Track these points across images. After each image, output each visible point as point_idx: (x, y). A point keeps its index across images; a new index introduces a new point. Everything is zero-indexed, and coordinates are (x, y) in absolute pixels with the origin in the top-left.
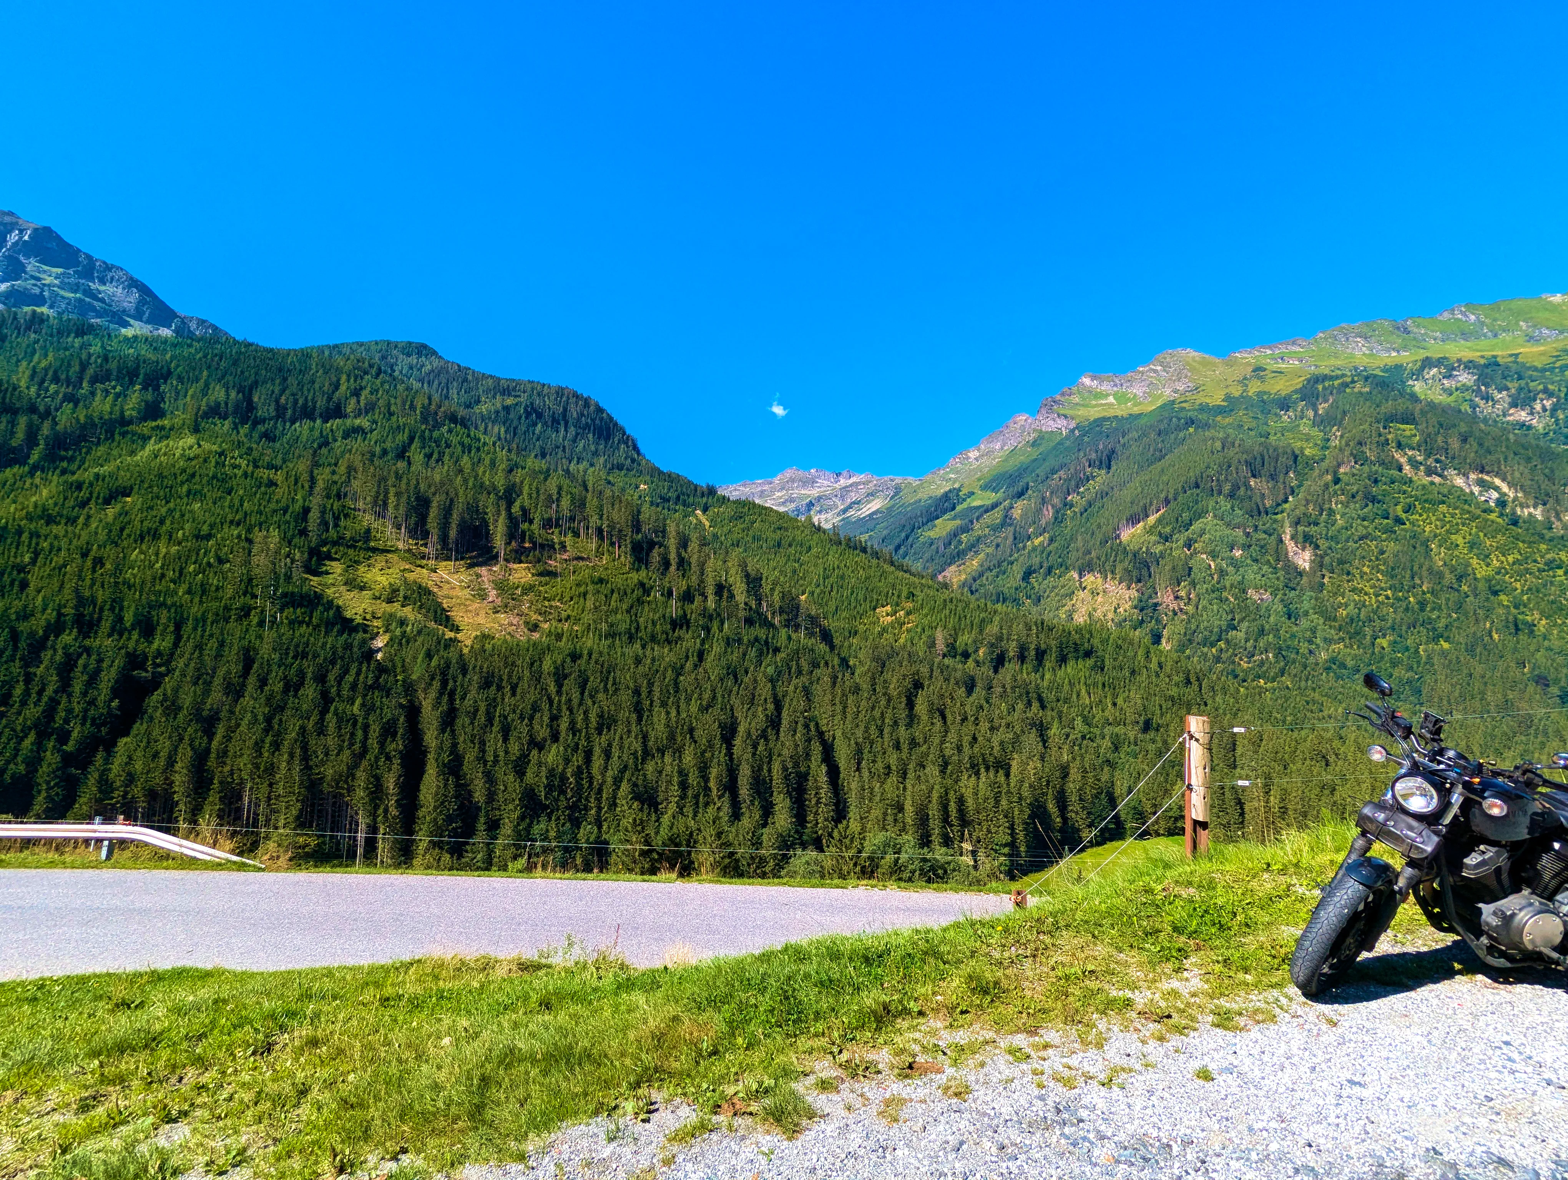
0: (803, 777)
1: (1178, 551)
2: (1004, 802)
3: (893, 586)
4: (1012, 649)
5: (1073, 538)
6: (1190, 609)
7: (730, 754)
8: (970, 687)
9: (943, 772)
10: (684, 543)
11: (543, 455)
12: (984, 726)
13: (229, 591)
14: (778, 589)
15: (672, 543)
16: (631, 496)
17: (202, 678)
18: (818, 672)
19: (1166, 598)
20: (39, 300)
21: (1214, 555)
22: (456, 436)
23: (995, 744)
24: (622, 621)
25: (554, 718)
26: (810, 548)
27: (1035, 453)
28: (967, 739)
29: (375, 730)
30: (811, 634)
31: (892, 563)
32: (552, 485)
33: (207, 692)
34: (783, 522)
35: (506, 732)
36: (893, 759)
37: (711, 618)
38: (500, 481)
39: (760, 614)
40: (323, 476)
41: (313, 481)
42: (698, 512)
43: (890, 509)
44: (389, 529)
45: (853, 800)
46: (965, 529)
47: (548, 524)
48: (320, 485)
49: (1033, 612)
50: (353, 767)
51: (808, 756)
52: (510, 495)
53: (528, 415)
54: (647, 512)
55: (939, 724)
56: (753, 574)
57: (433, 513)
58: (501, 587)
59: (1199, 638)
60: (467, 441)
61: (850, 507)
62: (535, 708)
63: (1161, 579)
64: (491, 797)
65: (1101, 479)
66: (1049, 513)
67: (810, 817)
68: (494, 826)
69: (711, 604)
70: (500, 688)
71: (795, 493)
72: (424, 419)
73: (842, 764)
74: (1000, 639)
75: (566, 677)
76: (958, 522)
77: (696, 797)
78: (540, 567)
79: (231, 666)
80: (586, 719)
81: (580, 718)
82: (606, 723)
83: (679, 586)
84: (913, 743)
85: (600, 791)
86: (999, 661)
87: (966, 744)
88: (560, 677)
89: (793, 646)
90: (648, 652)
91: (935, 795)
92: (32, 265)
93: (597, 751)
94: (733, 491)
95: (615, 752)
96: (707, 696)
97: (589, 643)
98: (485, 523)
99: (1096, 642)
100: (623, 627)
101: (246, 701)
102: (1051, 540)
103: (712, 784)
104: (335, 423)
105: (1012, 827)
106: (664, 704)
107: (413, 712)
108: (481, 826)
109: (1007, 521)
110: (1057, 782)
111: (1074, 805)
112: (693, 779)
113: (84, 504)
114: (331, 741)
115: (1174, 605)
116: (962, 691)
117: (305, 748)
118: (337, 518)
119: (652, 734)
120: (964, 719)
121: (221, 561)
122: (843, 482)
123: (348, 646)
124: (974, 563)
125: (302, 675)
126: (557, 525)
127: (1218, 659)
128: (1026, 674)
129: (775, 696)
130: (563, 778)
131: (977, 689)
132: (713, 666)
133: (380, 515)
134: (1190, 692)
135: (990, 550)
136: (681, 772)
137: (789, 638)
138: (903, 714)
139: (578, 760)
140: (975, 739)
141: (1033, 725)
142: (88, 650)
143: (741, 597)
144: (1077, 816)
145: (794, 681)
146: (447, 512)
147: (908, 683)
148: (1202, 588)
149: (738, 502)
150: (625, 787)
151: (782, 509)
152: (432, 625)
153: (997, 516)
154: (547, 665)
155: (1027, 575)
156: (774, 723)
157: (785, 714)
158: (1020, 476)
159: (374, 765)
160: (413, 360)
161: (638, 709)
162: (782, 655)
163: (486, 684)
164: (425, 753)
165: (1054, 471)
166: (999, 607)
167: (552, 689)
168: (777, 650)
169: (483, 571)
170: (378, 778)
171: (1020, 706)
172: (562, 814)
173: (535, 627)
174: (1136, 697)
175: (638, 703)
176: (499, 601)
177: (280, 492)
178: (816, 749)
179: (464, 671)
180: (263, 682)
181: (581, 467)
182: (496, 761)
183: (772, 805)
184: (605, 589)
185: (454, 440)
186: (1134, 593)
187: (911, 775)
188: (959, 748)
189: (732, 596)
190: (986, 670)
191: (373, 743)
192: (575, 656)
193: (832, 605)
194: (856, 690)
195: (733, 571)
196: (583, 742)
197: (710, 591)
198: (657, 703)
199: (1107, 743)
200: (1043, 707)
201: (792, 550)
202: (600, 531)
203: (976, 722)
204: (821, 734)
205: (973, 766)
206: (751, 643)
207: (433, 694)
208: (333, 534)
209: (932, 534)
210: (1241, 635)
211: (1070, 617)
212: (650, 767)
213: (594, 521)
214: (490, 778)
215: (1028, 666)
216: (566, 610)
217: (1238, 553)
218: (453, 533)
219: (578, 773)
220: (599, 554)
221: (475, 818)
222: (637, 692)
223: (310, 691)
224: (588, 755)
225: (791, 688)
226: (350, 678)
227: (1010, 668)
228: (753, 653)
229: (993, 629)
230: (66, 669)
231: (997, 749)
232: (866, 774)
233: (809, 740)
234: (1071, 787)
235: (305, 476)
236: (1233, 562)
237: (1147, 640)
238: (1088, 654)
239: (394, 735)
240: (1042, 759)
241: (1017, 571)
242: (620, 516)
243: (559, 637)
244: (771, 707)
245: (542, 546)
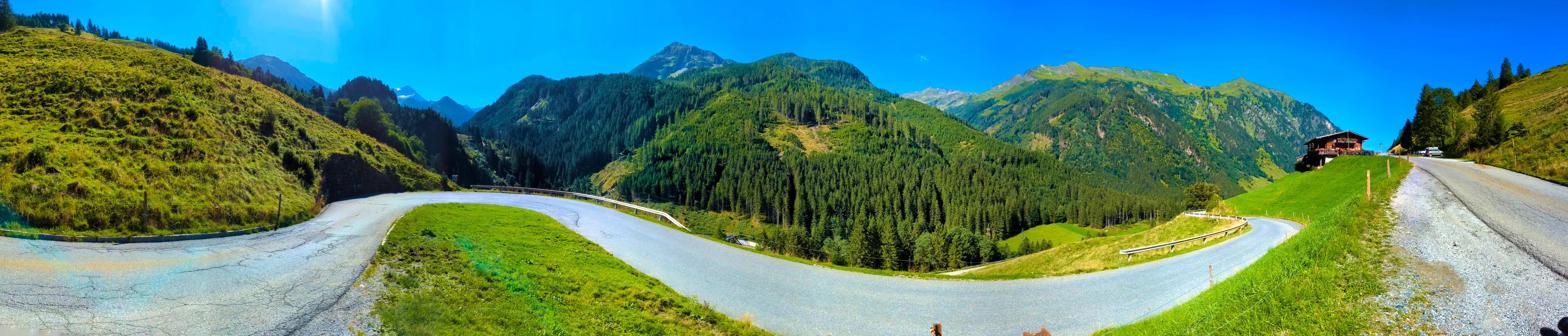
0: (929, 205)
1: (1067, 128)
2: (1002, 214)
3: (967, 134)
4: (1009, 159)
5: (1033, 120)
6: (1069, 148)
7: (902, 196)
8: (993, 172)
9: (981, 203)
10: (886, 115)
11: (833, 86)
12: (997, 186)
13: (739, 140)
14: (922, 133)
15: (881, 115)
16: (866, 98)
17: (734, 166)
18: (936, 165)
19: (1061, 143)
20: (694, 65)
21: (1077, 131)
22: (802, 82)
23: (1001, 193)
24: (862, 145)
25: (838, 181)
26: (935, 118)
27: (1022, 88)
28: (991, 191)
29: (780, 183)
30: (934, 151)
31: (967, 125)
32: (836, 96)
33: (735, 170)
34: (924, 108)
35: (821, 185)
36: (963, 198)
37: (896, 144)
38: (818, 96)
39: (914, 143)
40: (762, 100)
41: (759, 102)
42: (892, 104)
43: (967, 105)
44: (783, 116)
45: (948, 213)
46: (995, 114)
47: (835, 110)
48: (762, 104)
49: (1018, 145)
50: (774, 195)
51: (931, 197)
52: (821, 100)
53: (828, 71)
54: (872, 105)
55: (981, 185)
56: (912, 127)
57: (796, 109)
58: (819, 134)
59: (1070, 157)
60: (806, 83)
61: (952, 103)
62: (831, 177)
63: (1061, 136)
64: (817, 207)
65: (1044, 100)
66: (1025, 110)
67: (931, 219)
68: (818, 217)
69: (896, 139)
70: (819, 170)
71: (930, 97)
72: (792, 77)
73: (944, 200)
74: (1005, 155)
75: (841, 166)
76: (993, 111)
77: (889, 211)
78: (832, 126)
79: (740, 163)
80: (849, 182)
81: (846, 181)
82: (856, 183)
83: (884, 132)
84: (971, 193)
85: (854, 207)
86: (1004, 163)
87: (990, 193)
88: (839, 166)
89: (927, 155)
90: (872, 157)
91: (978, 211)
92: (692, 57)
93: (853, 193)
94: (906, 96)
95: (859, 194)
96: (893, 174)
97: (850, 154)
98: (813, 111)
99: (1038, 157)
100: (862, 148)
101: (745, 173)
102: (1026, 120)
103: (895, 206)
104: (765, 83)
105: (1005, 222)
106: (877, 177)
107: (792, 178)
108: (814, 217)
109: (1011, 112)
110: (1021, 206)
111: (1027, 214)
112: (888, 204)
113: (706, 117)
114: (768, 186)
115: (1064, 146)
116: (990, 174)
117: (761, 188)
118: (767, 114)
119: (873, 187)
120: (990, 184)
121: (737, 130)
122: (949, 93)
123: (771, 156)
124: (998, 127)
125: (759, 165)
126: (838, 110)
127: (1075, 165)
128: (1014, 168)
129: (919, 174)
130: (841, 202)
131: (996, 173)
132: (896, 163)
133: (780, 111)
134: (1066, 175)
135: (1004, 122)
136: (883, 202)
137: (926, 152)
138: (968, 182)
139: (846, 196)
140: (994, 191)
141: (1015, 186)
142: (709, 158)
143: (907, 136)
144: (1028, 218)
145: (927, 169)
146: (800, 108)
147: (970, 170)
148: (1073, 141)
149: (908, 100)
150: (863, 206)
151: (925, 103)
152: (797, 148)
153: (1007, 110)
154: (835, 162)
155: (1017, 132)
156: (919, 184)
157: (923, 181)
158: (1016, 96)
159: (780, 195)
160: (788, 58)
161: (868, 178)
162: (922, 159)
163: (815, 169)
164: (796, 191)
165: (1029, 96)
166: (1006, 143)
167: (837, 170)
168: (921, 157)
169: (813, 128)
170: (781, 199)
171: (1010, 179)
172: (841, 215)
173: (831, 148)
174: (1049, 177)
175: (868, 176)
176: (818, 139)
177: (751, 107)
178: (934, 194)
179: (807, 163)
180: (749, 167)
181: (847, 89)
182: (818, 196)
183: (917, 215)
184: (855, 134)
185: (802, 83)
186: (1052, 141)
187: (969, 204)
188: (988, 195)
189: (904, 136)
190: (999, 166)
191: (780, 188)
192: (845, 159)
193: (943, 140)
194: (951, 173)
195: (904, 126)
196: (848, 190)
197: (895, 134)
198: (874, 176)
199: (1039, 192)
200: (1018, 180)
201: (928, 119)
202: (853, 112)
203: (995, 185)
204: (936, 189)
205: (992, 201)
206: (911, 154)
207: (798, 172)
208: (766, 119)
209: (983, 115)
210: (1083, 157)
211: (1030, 148)
212: (872, 199)
213: (851, 108)
214: (816, 201)
215: (1015, 165)
216: (842, 141)
217: (1084, 131)
218: (802, 116)
219: (846, 201)
220: (853, 120)
221: (812, 215)
222: (867, 172)
223: (761, 170)
224: (850, 194)
225: (925, 172)
226: (772, 166)
227: (1008, 165)
228: (911, 158)
229: (1003, 151)
230: (705, 163)
231: (1001, 194)
232: (953, 203)
233: (932, 191)
234: (1026, 207)
235: (757, 101)
236: (1083, 134)
237: (1055, 158)
238: (1035, 162)
239: (786, 185)
240: (1017, 198)
241: (1013, 130)
242: (861, 106)
243: (839, 151)
244: (918, 178)
245: (833, 118)
